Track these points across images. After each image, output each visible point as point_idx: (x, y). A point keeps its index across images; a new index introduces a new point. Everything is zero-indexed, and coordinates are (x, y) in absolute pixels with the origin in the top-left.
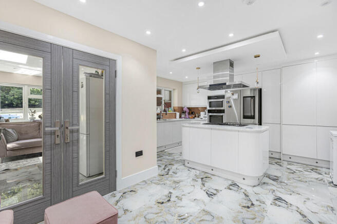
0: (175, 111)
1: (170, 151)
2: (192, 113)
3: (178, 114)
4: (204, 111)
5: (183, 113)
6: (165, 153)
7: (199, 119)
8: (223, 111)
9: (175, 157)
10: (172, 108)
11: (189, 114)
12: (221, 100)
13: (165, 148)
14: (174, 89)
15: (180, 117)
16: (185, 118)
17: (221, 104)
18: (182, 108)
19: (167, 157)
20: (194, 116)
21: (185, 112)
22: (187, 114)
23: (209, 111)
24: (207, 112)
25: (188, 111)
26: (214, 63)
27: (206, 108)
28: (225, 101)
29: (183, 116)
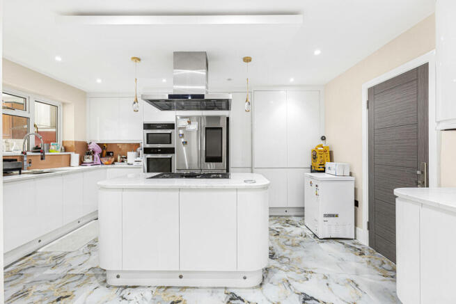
0: (66, 150)
1: (56, 248)
2: (108, 154)
3: (75, 158)
4: (135, 150)
5: (89, 154)
6: (40, 257)
7: (124, 165)
8: (172, 151)
9: (75, 264)
10: (60, 143)
11: (101, 156)
12: (169, 131)
13: (38, 245)
14: (64, 104)
15: (81, 163)
16: (92, 163)
17: (169, 139)
18: (86, 145)
19: (49, 271)
20: (113, 159)
21: (94, 152)
22: (96, 156)
23: (147, 151)
24: (142, 152)
25: (99, 150)
26: (175, 54)
27: (138, 145)
28: (174, 133)
29: (87, 161)
